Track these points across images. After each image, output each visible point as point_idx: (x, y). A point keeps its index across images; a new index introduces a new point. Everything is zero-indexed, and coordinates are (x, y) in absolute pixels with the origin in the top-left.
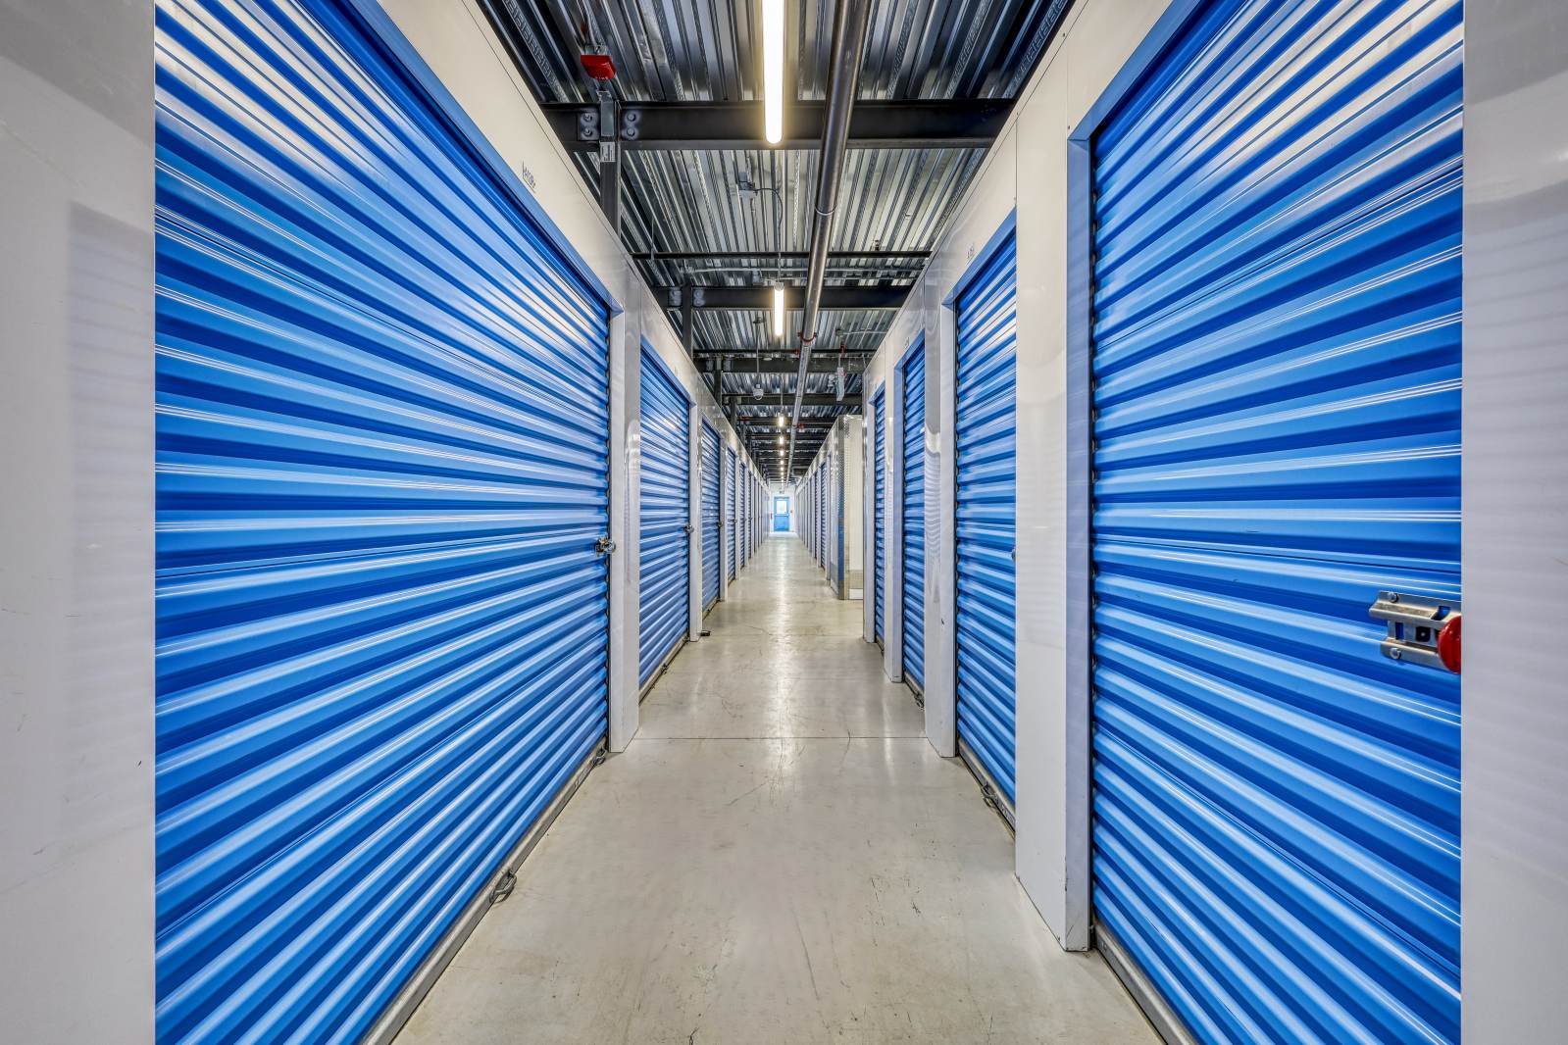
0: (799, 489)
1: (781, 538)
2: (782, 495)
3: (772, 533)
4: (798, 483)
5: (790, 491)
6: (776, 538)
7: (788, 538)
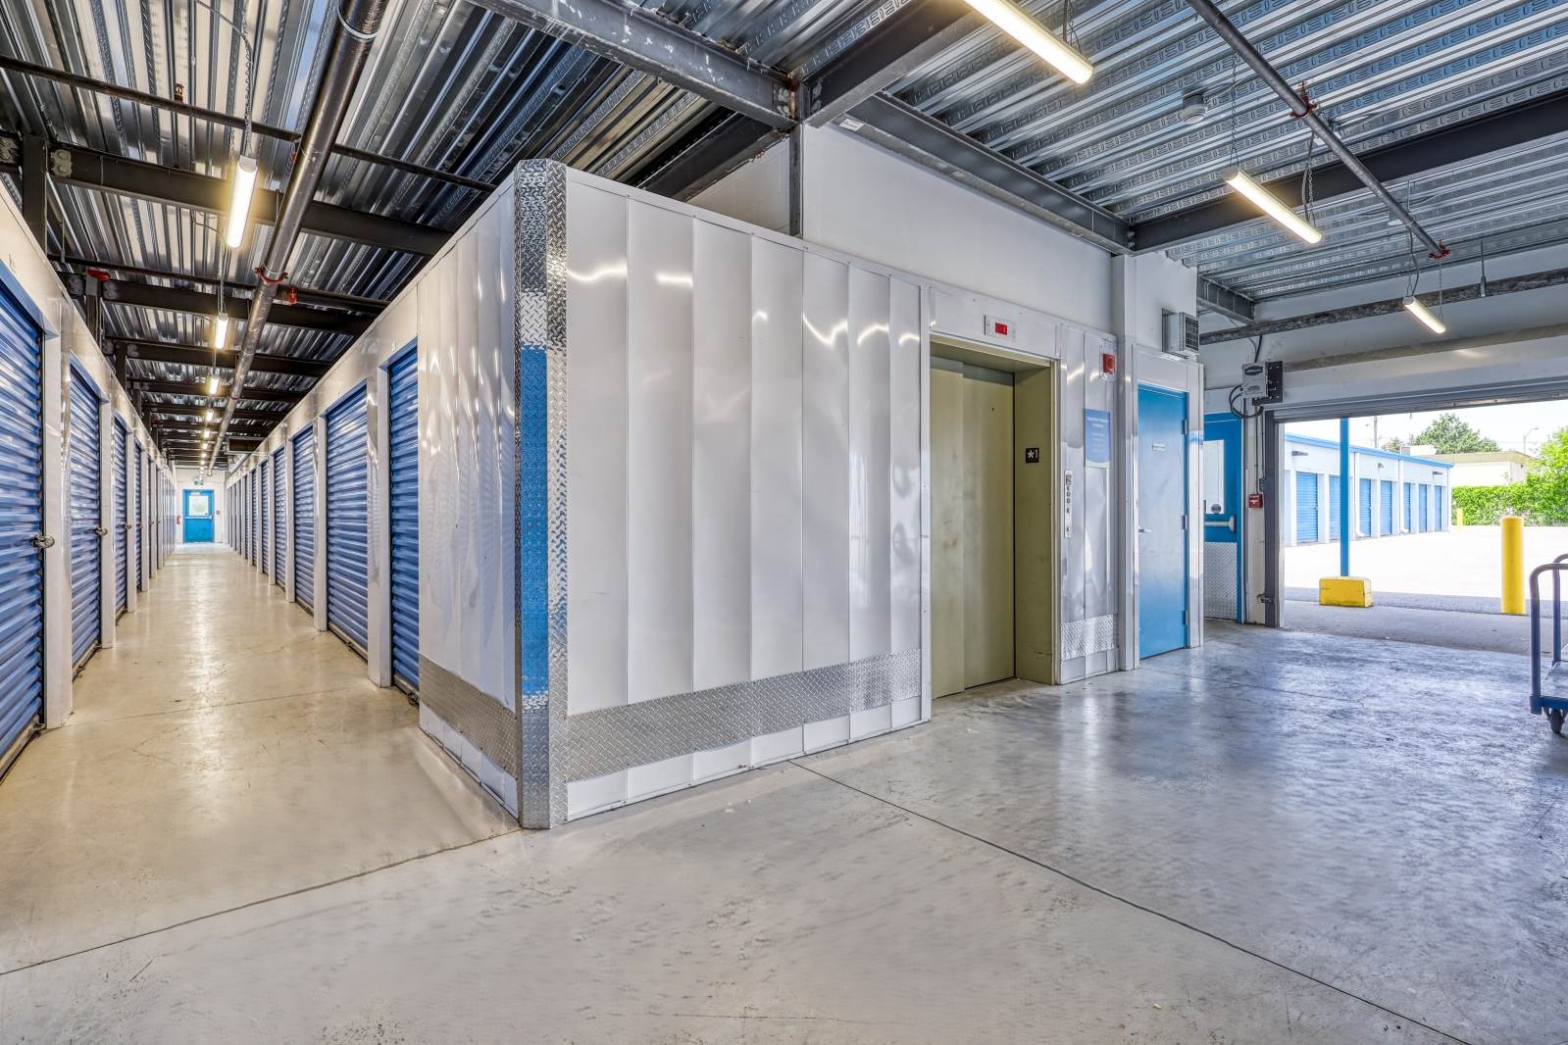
0: (234, 480)
1: (202, 556)
2: (199, 487)
3: (180, 546)
4: (232, 468)
5: (216, 481)
6: (189, 556)
7: (213, 556)
